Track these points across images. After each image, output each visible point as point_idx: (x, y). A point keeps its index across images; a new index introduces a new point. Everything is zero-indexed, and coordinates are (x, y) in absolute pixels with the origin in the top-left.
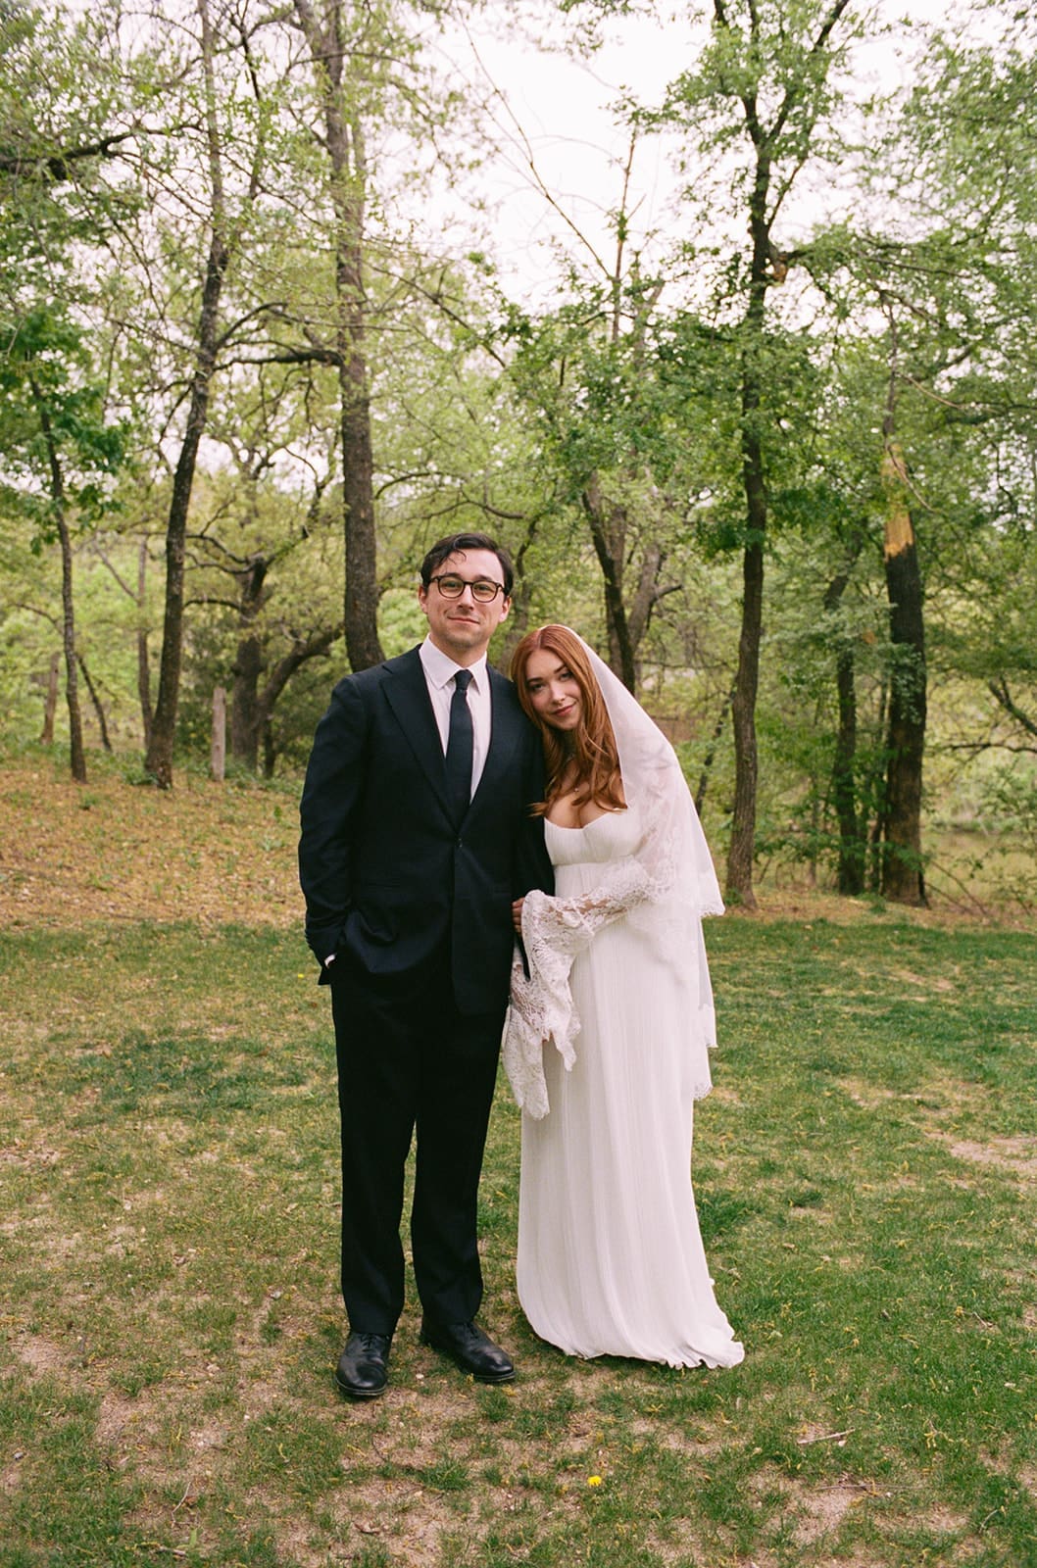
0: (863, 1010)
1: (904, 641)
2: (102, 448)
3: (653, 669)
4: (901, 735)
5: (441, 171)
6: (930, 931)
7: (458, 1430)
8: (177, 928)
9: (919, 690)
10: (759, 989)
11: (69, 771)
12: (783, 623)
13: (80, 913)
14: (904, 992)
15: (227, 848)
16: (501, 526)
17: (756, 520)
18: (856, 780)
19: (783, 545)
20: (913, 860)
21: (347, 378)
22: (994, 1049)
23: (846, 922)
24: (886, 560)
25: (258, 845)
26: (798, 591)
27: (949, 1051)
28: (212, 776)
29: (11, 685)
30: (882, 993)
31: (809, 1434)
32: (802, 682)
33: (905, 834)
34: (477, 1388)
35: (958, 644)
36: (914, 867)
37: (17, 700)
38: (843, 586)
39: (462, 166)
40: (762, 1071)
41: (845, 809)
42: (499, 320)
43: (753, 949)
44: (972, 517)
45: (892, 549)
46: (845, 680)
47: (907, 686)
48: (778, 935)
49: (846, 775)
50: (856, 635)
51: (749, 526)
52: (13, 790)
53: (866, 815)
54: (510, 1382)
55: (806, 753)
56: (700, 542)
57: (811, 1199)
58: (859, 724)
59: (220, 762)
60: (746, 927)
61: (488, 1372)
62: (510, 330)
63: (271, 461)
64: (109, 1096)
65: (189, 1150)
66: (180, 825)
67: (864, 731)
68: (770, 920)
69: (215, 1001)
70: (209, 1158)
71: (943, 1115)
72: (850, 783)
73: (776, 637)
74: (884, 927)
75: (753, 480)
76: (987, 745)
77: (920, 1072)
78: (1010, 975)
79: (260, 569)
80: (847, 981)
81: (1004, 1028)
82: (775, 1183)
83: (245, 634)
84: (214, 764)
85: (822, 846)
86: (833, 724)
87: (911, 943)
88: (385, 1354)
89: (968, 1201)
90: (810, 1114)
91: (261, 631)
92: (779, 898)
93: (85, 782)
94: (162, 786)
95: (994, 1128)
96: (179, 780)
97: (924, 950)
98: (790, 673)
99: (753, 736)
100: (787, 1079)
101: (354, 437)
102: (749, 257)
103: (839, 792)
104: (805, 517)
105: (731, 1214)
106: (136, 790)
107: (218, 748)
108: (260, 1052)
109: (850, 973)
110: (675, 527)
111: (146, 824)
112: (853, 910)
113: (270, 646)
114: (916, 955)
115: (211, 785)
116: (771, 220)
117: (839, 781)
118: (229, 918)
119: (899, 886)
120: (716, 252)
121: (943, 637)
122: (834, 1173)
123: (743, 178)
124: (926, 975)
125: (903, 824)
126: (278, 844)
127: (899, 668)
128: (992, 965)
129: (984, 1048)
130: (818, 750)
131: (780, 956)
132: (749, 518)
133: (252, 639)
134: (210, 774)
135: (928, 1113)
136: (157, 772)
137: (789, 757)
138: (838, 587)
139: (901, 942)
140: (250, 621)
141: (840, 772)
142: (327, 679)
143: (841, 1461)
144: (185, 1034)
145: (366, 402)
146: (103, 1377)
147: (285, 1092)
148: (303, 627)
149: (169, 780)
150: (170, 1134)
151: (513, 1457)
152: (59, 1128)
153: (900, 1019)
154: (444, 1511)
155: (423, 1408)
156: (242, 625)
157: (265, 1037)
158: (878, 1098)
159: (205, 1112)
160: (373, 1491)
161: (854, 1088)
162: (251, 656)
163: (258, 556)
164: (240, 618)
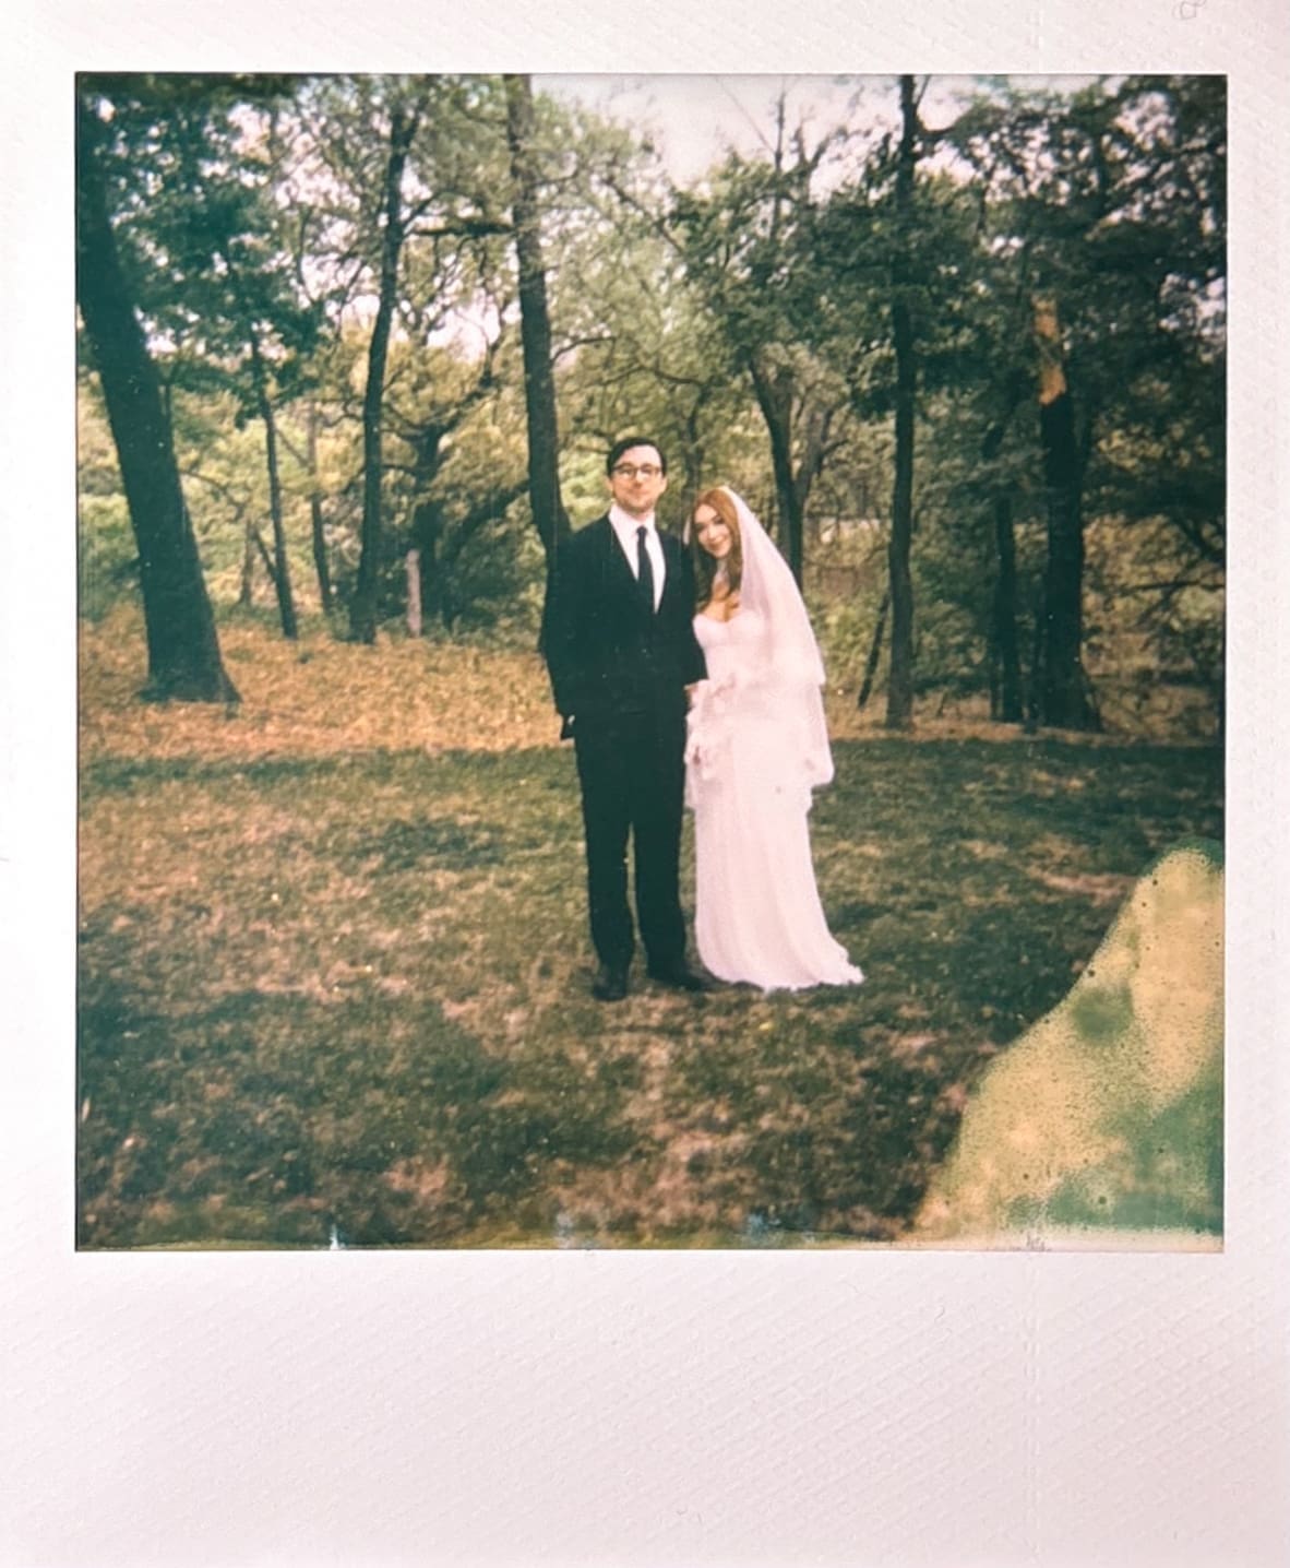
0: (1000, 799)
1: (1060, 484)
3: (831, 521)
4: (1058, 575)
7: (675, 1011)
8: (408, 753)
9: (1075, 530)
11: (281, 630)
13: (321, 743)
14: (1037, 787)
17: (908, 382)
18: (1018, 618)
20: (1075, 690)
21: (524, 253)
22: (1105, 823)
23: (997, 740)
24: (1040, 408)
27: (1065, 824)
28: (409, 634)
30: (1017, 788)
31: (906, 1012)
32: (961, 527)
38: (1003, 433)
40: (902, 834)
42: (669, 206)
43: (908, 760)
45: (1046, 398)
46: (1004, 526)
47: (1062, 527)
48: (931, 749)
49: (1007, 614)
50: (1010, 480)
51: (901, 389)
55: (970, 593)
56: (856, 405)
57: (930, 906)
58: (1020, 565)
59: (415, 621)
60: (903, 744)
62: (677, 216)
64: (391, 858)
65: (462, 886)
66: (390, 673)
68: (927, 738)
69: (456, 800)
70: (480, 888)
71: (1047, 861)
72: (1011, 621)
74: (1031, 743)
75: (904, 346)
77: (1035, 836)
78: (1140, 775)
79: (434, 433)
80: (987, 780)
81: (1119, 811)
82: (904, 898)
83: (422, 499)
84: (411, 622)
87: (1053, 753)
89: (1050, 907)
91: (439, 495)
93: (296, 639)
94: (368, 641)
95: (1087, 869)
96: (382, 637)
97: (1064, 759)
99: (909, 577)
100: (924, 840)
102: (898, 136)
106: (344, 644)
107: (413, 606)
108: (500, 830)
109: (991, 774)
110: (838, 386)
111: (360, 673)
112: (1006, 732)
113: (445, 510)
115: (408, 641)
116: (920, 97)
117: (999, 619)
118: (451, 746)
120: (868, 133)
122: (950, 891)
124: (1061, 776)
126: (482, 686)
127: (1054, 511)
128: (1126, 768)
129: (1095, 822)
132: (900, 382)
133: (431, 503)
134: (407, 631)
135: (1034, 861)
136: (361, 629)
138: (997, 435)
140: (427, 484)
142: (504, 539)
143: (926, 1023)
144: (438, 820)
145: (542, 275)
146: (439, 992)
147: (527, 853)
148: (480, 489)
149: (374, 635)
150: (444, 879)
151: (713, 1022)
152: (359, 878)
153: (1027, 804)
154: (671, 1045)
155: (652, 1004)
156: (417, 490)
157: (503, 821)
158: (996, 851)
159: (468, 865)
160: (625, 1037)
161: (977, 847)
162: (429, 519)
163: (432, 420)
164: (417, 483)
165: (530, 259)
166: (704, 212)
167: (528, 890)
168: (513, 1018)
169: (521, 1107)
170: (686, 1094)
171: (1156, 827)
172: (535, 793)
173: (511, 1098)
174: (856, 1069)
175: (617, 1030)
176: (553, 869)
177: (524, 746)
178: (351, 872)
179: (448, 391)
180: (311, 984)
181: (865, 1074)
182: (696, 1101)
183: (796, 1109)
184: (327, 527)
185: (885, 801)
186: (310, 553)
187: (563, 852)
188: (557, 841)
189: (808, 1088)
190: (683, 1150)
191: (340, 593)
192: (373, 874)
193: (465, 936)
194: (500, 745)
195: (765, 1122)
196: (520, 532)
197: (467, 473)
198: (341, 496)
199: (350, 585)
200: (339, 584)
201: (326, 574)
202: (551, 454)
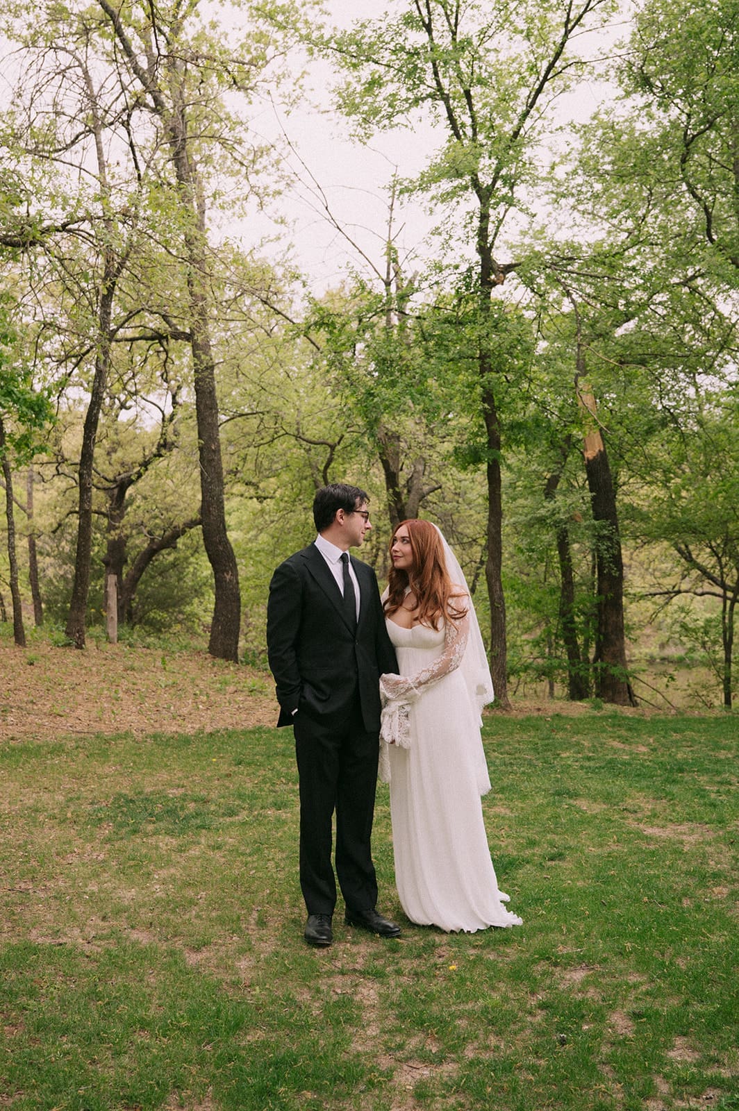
0: (587, 764)
1: (603, 518)
4: (606, 584)
5: (254, 200)
6: (633, 718)
7: (376, 957)
8: (119, 737)
9: (616, 552)
10: (517, 755)
11: (13, 639)
12: (516, 509)
14: (615, 753)
15: (136, 687)
16: (310, 450)
17: (494, 443)
18: (576, 619)
19: (512, 457)
20: (622, 674)
21: (198, 352)
22: (673, 781)
23: (576, 715)
24: (586, 462)
25: (156, 685)
26: (525, 487)
27: (644, 783)
28: (109, 640)
30: (601, 755)
32: (533, 551)
33: (614, 656)
34: (382, 940)
35: (645, 518)
36: (623, 680)
38: (558, 482)
39: (268, 195)
40: (524, 797)
41: (571, 641)
43: (511, 733)
44: (646, 428)
45: (590, 455)
46: (563, 546)
47: (607, 550)
48: (527, 725)
49: (569, 616)
50: (567, 516)
51: (489, 447)
53: (587, 646)
54: (398, 937)
55: (539, 602)
56: (457, 459)
57: (560, 856)
58: (577, 579)
59: (113, 629)
60: (505, 721)
61: (387, 933)
62: (320, 324)
63: (127, 405)
64: (121, 826)
65: (181, 850)
66: (98, 672)
67: (581, 585)
68: (521, 717)
69: (164, 776)
70: (195, 852)
71: (639, 815)
72: (572, 622)
73: (512, 520)
74: (601, 718)
75: (490, 417)
76: (679, 592)
77: (625, 794)
78: (687, 741)
79: (123, 485)
80: (576, 749)
81: (681, 770)
82: (537, 850)
83: (113, 535)
84: (110, 631)
85: (556, 668)
86: (556, 580)
87: (619, 726)
88: (330, 924)
89: (653, 853)
90: (556, 817)
91: (127, 532)
92: (528, 704)
93: (25, 646)
94: (79, 647)
95: (671, 820)
96: (90, 644)
97: (630, 730)
98: (523, 545)
99: (501, 590)
100: (540, 800)
101: (204, 392)
102: (478, 269)
103: (565, 628)
104: (527, 439)
105: (511, 863)
106: (61, 650)
107: (112, 619)
108: (205, 801)
109: (578, 744)
111: (75, 673)
112: (580, 709)
113: (130, 543)
114: (623, 733)
115: (109, 646)
116: (492, 244)
117: (564, 620)
118: (150, 731)
119: (614, 694)
120: (457, 267)
121: (633, 512)
122: (572, 843)
123: (471, 218)
124: (630, 744)
125: (612, 649)
126: (170, 682)
127: (600, 538)
128: (676, 736)
129: (667, 781)
130: (548, 599)
131: (530, 736)
132: (489, 442)
133: (120, 538)
134: (108, 638)
135: (629, 815)
136: (75, 639)
137: (527, 605)
138: (553, 482)
139: (613, 726)
140: (117, 524)
141: (565, 613)
142: (174, 565)
143: (581, 959)
144: (152, 793)
145: (212, 368)
146: (179, 944)
147: (228, 820)
148: (157, 527)
149: (84, 643)
150: (166, 843)
151: (407, 965)
152: (97, 843)
153: (612, 767)
154: (377, 986)
155: (355, 950)
156: (111, 528)
157: (204, 793)
158: (598, 808)
159: (183, 831)
160: (338, 980)
161: (583, 804)
162: (117, 551)
163: (122, 476)
164: (109, 523)
165: (203, 357)
166: (339, 320)
167: (234, 851)
168: (243, 964)
169: (265, 1045)
170: (400, 1031)
171: (711, 782)
172: (224, 769)
173: (254, 1037)
174: (533, 1002)
175: (330, 974)
176: (251, 834)
177: (208, 729)
178: (90, 839)
179: (134, 454)
180: (73, 937)
181: (543, 1006)
182: (409, 1036)
183: (493, 1041)
184: (39, 559)
185: (503, 768)
187: (256, 818)
188: (251, 809)
189: (496, 1021)
190: (407, 1079)
191: (49, 609)
192: (108, 840)
193: (190, 893)
194: (189, 729)
195: (470, 1054)
196: (186, 559)
197: (147, 515)
198: (52, 535)
199: (56, 602)
200: (48, 602)
201: (38, 594)
202: (218, 499)
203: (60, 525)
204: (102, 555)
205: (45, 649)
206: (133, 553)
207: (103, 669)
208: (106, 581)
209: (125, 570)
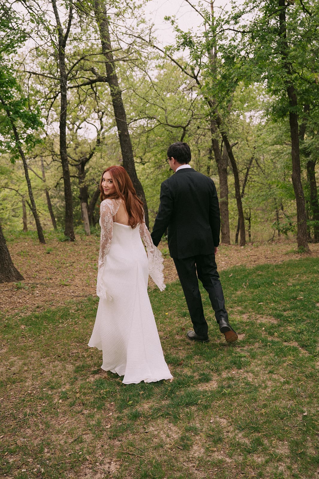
2: (31, 120)
11: (38, 240)
13: (61, 297)
21: (112, 85)
29: (6, 214)
37: (9, 219)
52: (20, 251)
59: (88, 229)
63: (80, 127)
66: (84, 254)
79: (83, 163)
83: (82, 185)
84: (86, 230)
91: (87, 183)
93: (45, 243)
94: (72, 240)
96: (77, 238)
106: (64, 243)
107: (87, 223)
111: (72, 255)
113: (90, 188)
115: (87, 237)
133: (85, 186)
134: (86, 233)
136: (70, 236)
140: (83, 181)
145: (120, 93)
149: (74, 238)
156: (80, 182)
162: (84, 192)
163: (82, 158)
164: (79, 181)
165: (115, 87)
179: (86, 149)
184: (51, 200)
186: (47, 209)
191: (59, 221)
197: (95, 175)
198: (55, 188)
199: (61, 217)
200: (58, 217)
201: (53, 215)
202: (131, 160)
203: (58, 184)
204: (78, 195)
205: (55, 244)
206: (92, 193)
207: (86, 251)
208: (82, 206)
209: (89, 200)
